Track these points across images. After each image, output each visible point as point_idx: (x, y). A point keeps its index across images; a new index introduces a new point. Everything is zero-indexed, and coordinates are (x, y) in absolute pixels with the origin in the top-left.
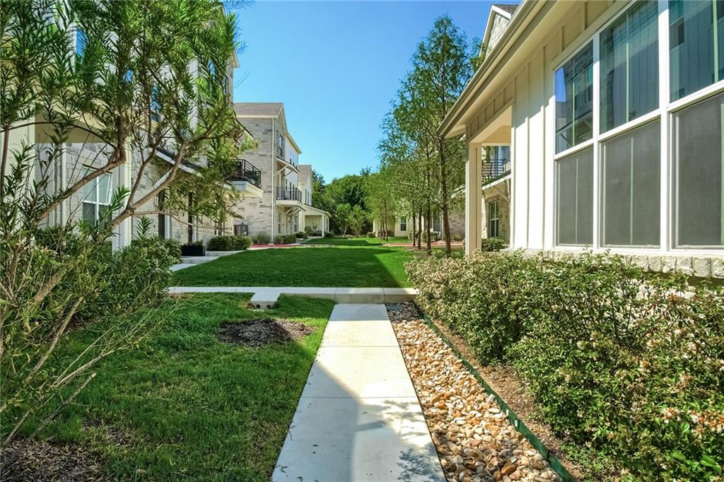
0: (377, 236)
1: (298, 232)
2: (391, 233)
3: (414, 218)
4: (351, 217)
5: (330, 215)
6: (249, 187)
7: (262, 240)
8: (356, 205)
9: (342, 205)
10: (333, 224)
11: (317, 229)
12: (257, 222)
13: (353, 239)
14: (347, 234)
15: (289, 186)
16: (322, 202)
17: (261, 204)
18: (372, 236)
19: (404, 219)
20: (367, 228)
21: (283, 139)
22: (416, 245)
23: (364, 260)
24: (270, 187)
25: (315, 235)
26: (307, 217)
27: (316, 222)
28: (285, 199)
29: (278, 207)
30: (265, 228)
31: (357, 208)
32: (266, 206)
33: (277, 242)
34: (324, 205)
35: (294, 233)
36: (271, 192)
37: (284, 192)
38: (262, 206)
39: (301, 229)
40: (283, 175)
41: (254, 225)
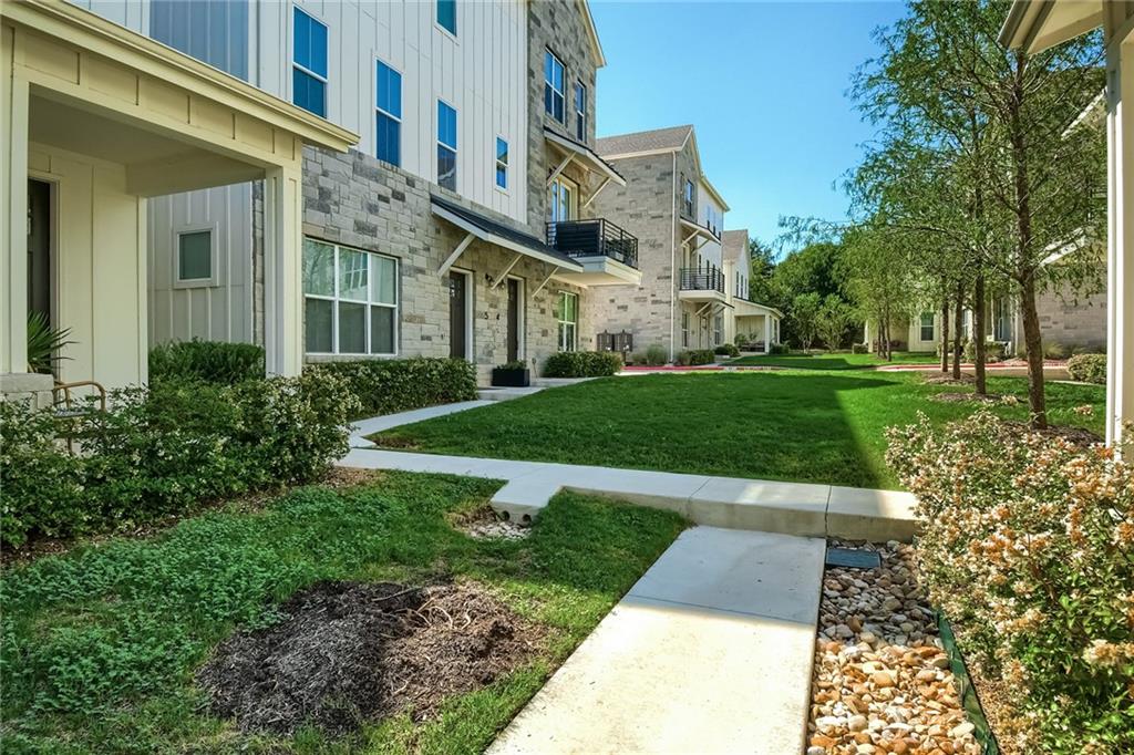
0: (870, 350)
1: (721, 345)
2: (900, 346)
3: (945, 312)
4: (820, 318)
5: (781, 315)
6: (611, 265)
7: (655, 358)
8: (832, 295)
9: (803, 296)
10: (787, 331)
11: (758, 340)
12: (647, 329)
13: (824, 357)
14: (813, 346)
15: (704, 265)
16: (768, 293)
17: (653, 298)
18: (862, 351)
19: (927, 317)
20: (851, 336)
21: (693, 188)
22: (950, 369)
23: (810, 404)
24: (669, 269)
25: (753, 350)
26: (738, 318)
27: (754, 327)
28: (696, 289)
29: (683, 303)
30: (660, 339)
31: (833, 300)
32: (661, 302)
33: (680, 361)
34: (770, 298)
35: (714, 346)
36: (669, 277)
37: (695, 277)
38: (654, 302)
39: (729, 339)
40: (693, 248)
41: (642, 333)
